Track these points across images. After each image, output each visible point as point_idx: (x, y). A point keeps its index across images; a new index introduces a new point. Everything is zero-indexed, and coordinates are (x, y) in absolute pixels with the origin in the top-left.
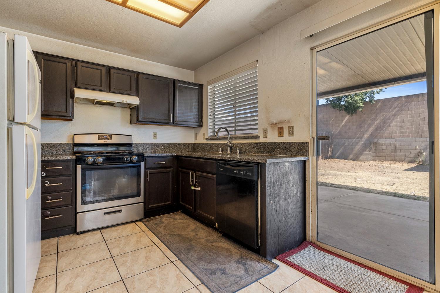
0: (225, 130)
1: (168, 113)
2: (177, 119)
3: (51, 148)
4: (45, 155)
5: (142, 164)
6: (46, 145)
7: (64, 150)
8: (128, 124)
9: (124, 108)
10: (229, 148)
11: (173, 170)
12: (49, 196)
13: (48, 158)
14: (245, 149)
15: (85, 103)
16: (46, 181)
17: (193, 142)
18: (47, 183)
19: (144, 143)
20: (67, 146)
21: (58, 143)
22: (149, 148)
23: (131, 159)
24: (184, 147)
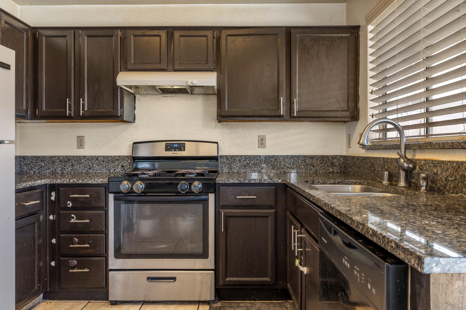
0: (393, 127)
1: (276, 96)
2: (296, 108)
3: (108, 163)
4: (101, 173)
5: (211, 197)
6: (102, 158)
7: (123, 166)
8: (215, 123)
9: (208, 94)
10: (402, 174)
11: (276, 212)
12: (75, 237)
13: (74, 181)
14: (444, 180)
15: (151, 93)
16: (73, 215)
17: (344, 153)
18: (73, 218)
19: (240, 156)
20: (127, 161)
21: (116, 156)
22: (249, 164)
23: (190, 188)
24: (322, 163)
